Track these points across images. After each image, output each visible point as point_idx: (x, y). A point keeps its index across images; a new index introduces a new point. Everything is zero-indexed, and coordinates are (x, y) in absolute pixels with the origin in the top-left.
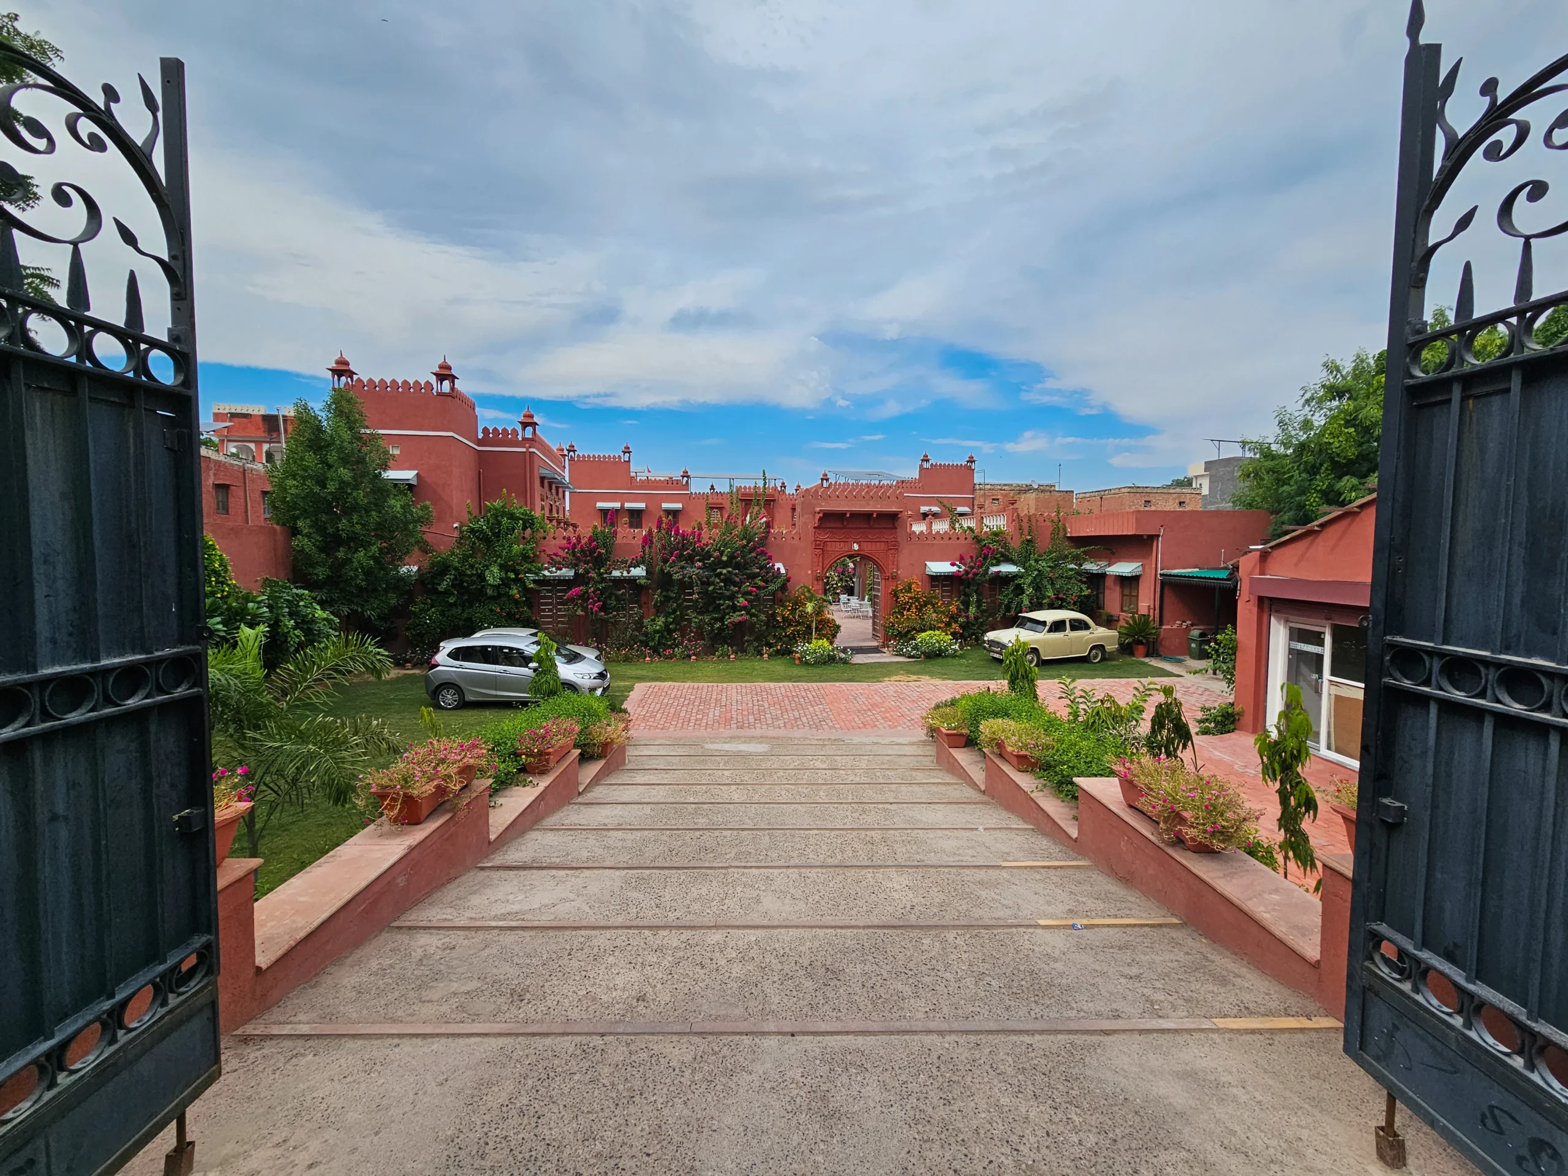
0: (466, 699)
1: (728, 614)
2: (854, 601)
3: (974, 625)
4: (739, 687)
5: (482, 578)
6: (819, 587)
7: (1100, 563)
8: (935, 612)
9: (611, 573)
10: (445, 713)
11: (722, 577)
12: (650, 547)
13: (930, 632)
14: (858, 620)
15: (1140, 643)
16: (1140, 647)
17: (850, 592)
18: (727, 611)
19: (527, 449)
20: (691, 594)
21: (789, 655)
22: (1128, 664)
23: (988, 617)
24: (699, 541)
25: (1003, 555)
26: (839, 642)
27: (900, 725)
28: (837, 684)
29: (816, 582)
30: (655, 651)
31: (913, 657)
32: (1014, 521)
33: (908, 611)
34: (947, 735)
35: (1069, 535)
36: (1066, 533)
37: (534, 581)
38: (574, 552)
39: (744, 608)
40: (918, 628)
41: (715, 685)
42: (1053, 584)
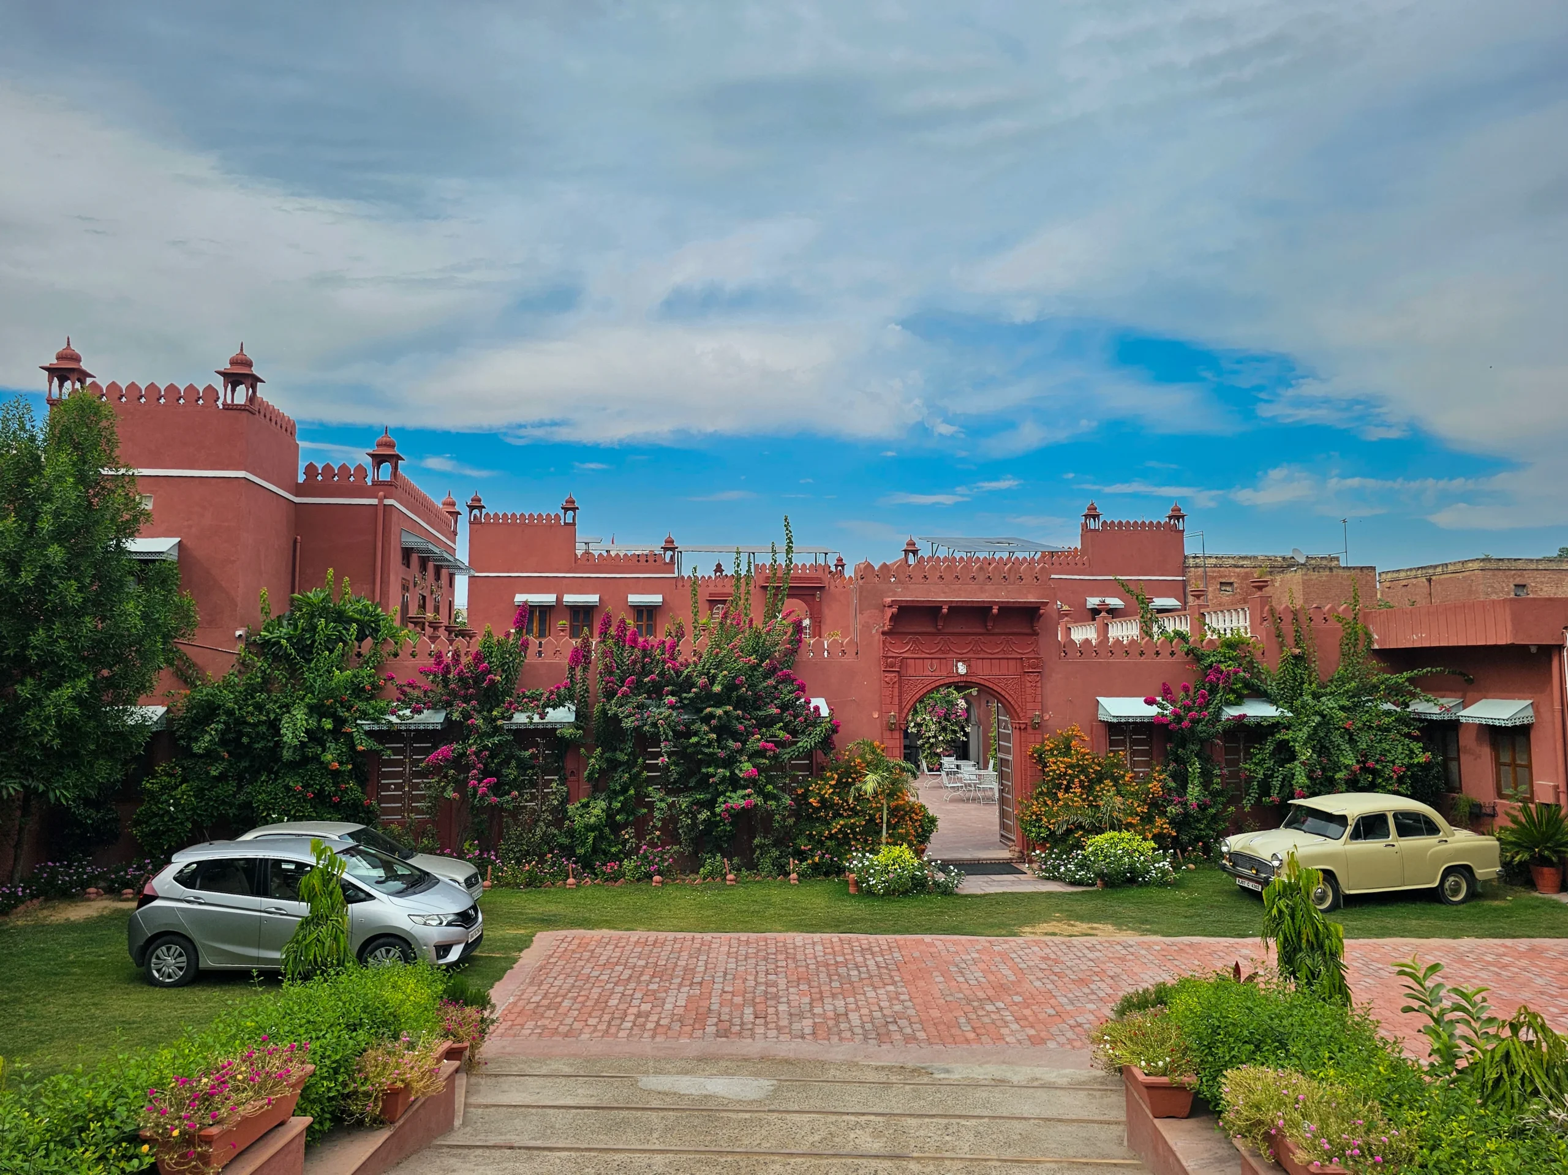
0: (201, 965)
1: (723, 793)
2: (968, 769)
3: (1199, 821)
4: (734, 943)
5: (274, 726)
6: (896, 742)
7: (1442, 701)
8: (1119, 793)
9: (511, 718)
10: (158, 993)
11: (714, 722)
12: (585, 669)
13: (1112, 834)
14: (974, 806)
15: (1545, 862)
16: (1546, 870)
17: (962, 752)
18: (721, 788)
19: (381, 500)
20: (658, 755)
21: (838, 874)
22: (1527, 907)
23: (1225, 806)
24: (673, 658)
25: (1247, 685)
26: (935, 850)
27: (1053, 1037)
28: (928, 938)
29: (887, 734)
30: (587, 864)
31: (1079, 883)
32: (1264, 619)
33: (1067, 791)
34: (1150, 1087)
35: (1376, 647)
36: (1371, 642)
37: (370, 734)
38: (445, 681)
39: (752, 782)
40: (1086, 822)
41: (689, 935)
42: (1352, 741)
